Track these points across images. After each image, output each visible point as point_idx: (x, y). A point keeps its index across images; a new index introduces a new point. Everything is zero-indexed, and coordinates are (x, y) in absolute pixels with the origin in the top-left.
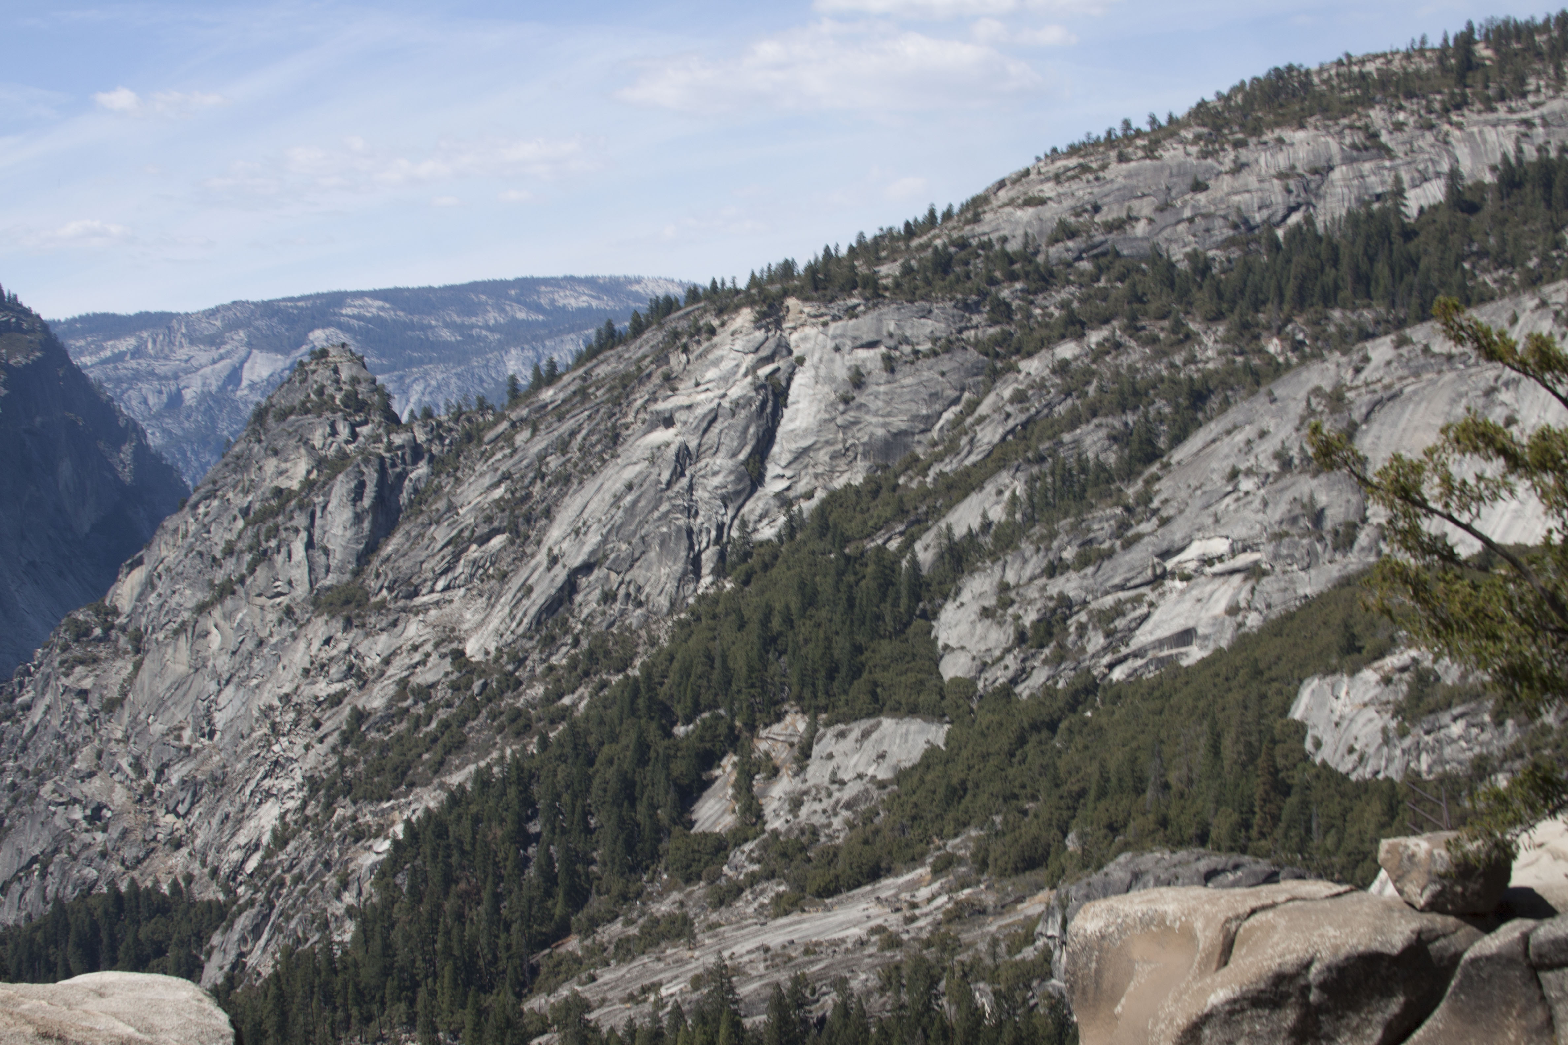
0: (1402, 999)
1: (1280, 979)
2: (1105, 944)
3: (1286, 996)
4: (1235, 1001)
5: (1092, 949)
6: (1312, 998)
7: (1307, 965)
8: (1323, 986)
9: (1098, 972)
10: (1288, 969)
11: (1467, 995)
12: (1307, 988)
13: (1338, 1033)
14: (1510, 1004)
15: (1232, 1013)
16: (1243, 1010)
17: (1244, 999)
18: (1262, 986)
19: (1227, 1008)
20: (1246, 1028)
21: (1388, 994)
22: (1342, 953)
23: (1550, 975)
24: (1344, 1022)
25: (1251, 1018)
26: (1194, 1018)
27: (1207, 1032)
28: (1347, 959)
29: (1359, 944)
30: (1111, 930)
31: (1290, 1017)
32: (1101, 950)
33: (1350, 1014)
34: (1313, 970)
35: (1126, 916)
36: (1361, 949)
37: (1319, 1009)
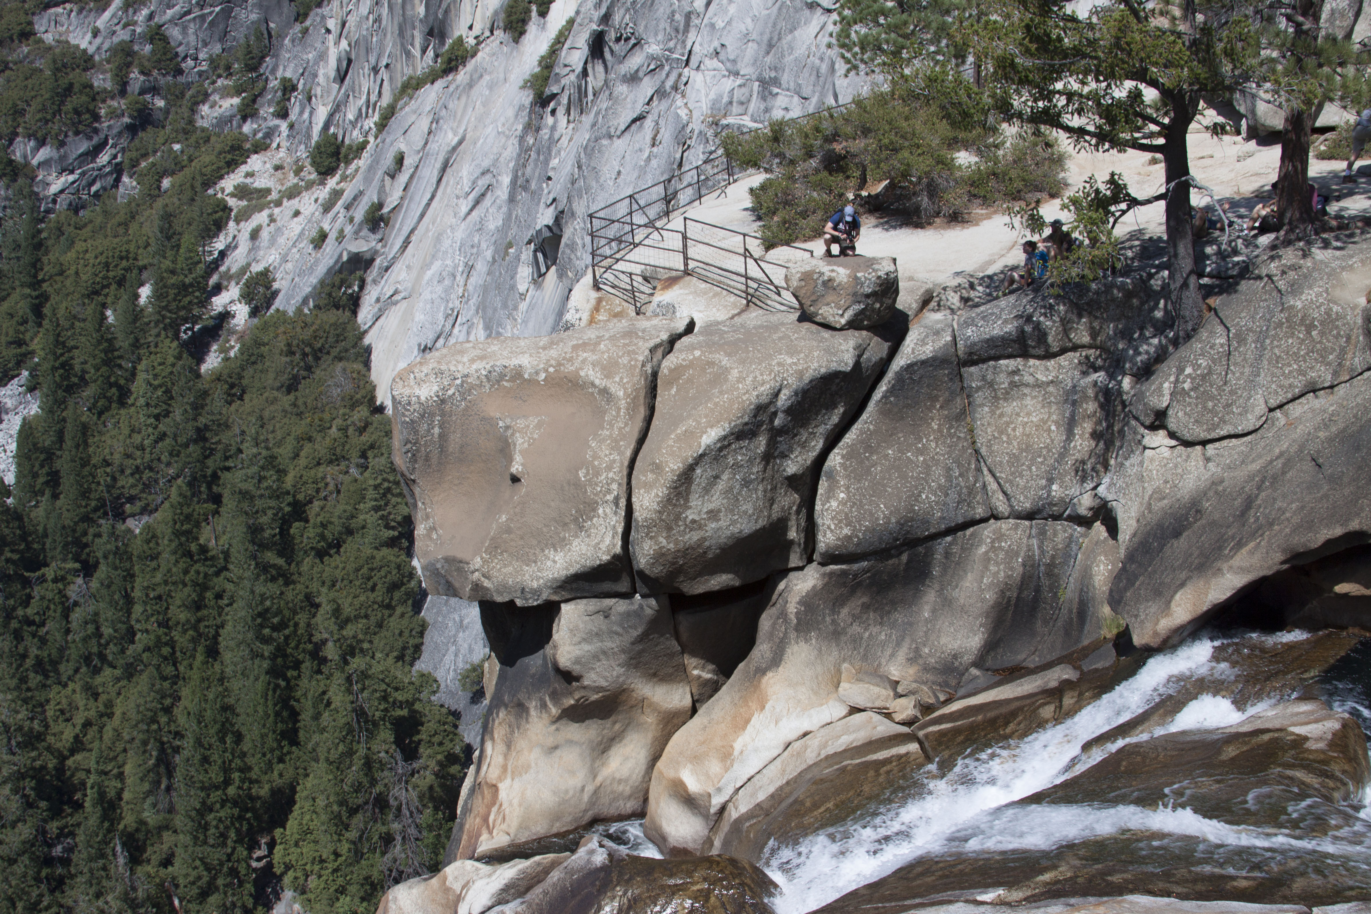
0: (842, 410)
1: (760, 409)
2: (447, 407)
3: (761, 424)
4: (725, 437)
5: (432, 415)
6: (777, 422)
7: (777, 394)
8: (789, 411)
9: (441, 436)
10: (764, 399)
11: (896, 397)
12: (775, 414)
13: (791, 450)
14: (935, 399)
15: (721, 449)
16: (729, 445)
17: (732, 434)
18: (746, 419)
19: (719, 445)
20: (731, 460)
21: (835, 406)
22: (807, 377)
23: (972, 369)
24: (797, 439)
25: (735, 450)
26: (690, 460)
27: (698, 471)
28: (811, 381)
29: (820, 366)
30: (450, 392)
31: (761, 443)
32: (443, 415)
33: (802, 431)
34: (783, 396)
35: (467, 376)
36: (823, 370)
37: (781, 431)
